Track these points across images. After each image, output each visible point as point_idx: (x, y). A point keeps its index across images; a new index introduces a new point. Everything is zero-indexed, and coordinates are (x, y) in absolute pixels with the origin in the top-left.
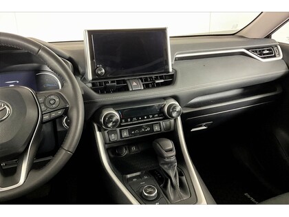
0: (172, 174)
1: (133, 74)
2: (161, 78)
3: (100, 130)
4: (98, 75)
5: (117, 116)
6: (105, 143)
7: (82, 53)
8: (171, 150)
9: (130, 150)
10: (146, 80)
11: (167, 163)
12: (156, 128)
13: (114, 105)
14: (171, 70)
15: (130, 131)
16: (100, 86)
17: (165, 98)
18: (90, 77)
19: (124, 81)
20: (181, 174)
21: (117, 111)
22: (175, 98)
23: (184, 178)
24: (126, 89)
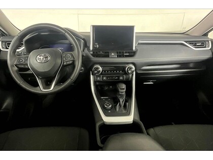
0: (121, 100)
3: (92, 74)
7: (89, 37)
10: (120, 52)
12: (121, 78)
14: (134, 49)
15: (107, 78)
18: (91, 48)
20: (126, 101)
21: (101, 67)
22: (134, 64)
23: (128, 104)
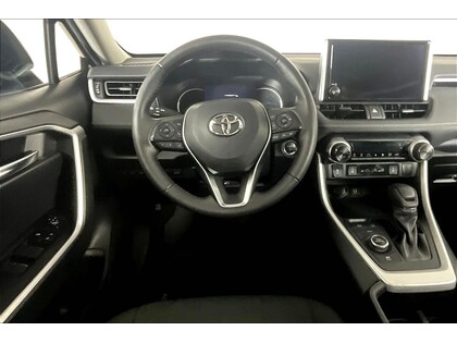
0: (409, 227)
1: (375, 99)
2: (409, 107)
3: (323, 162)
4: (332, 95)
5: (348, 148)
6: (327, 179)
7: (317, 67)
8: (412, 200)
9: (350, 192)
10: (389, 107)
11: (404, 214)
12: (393, 171)
13: (346, 135)
14: (426, 98)
15: (359, 168)
16: (331, 109)
17: (412, 134)
18: (321, 97)
19: (361, 107)
20: (420, 231)
21: (349, 142)
22: (426, 135)
23: (423, 236)
24: (362, 116)
